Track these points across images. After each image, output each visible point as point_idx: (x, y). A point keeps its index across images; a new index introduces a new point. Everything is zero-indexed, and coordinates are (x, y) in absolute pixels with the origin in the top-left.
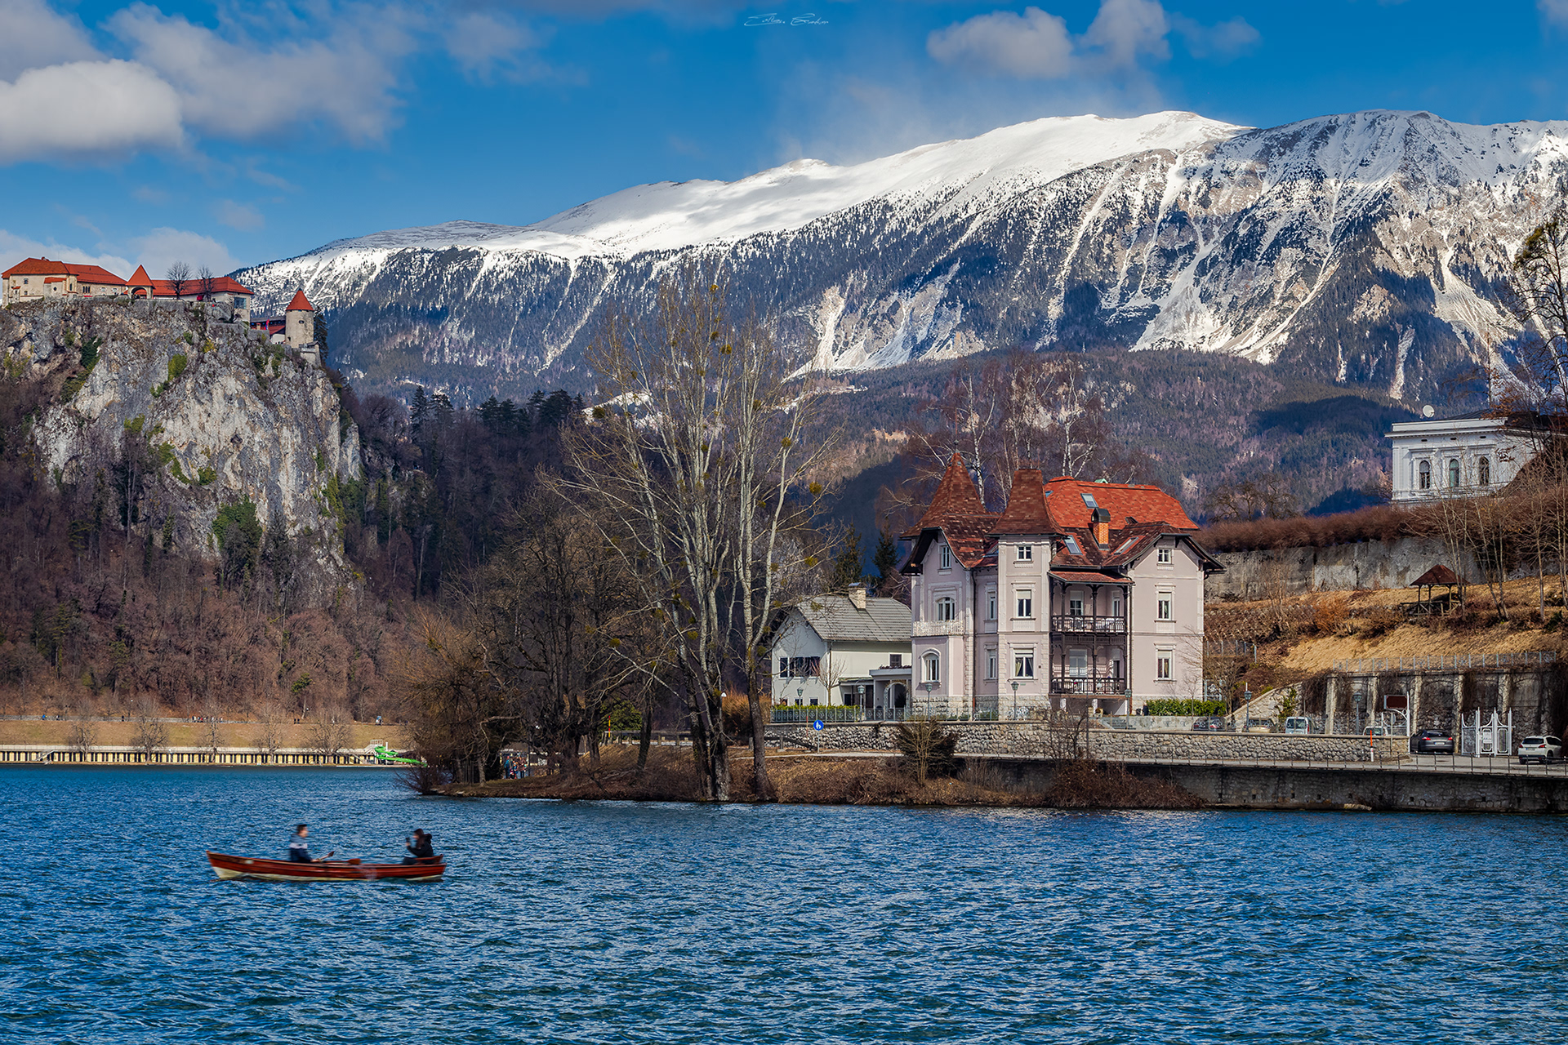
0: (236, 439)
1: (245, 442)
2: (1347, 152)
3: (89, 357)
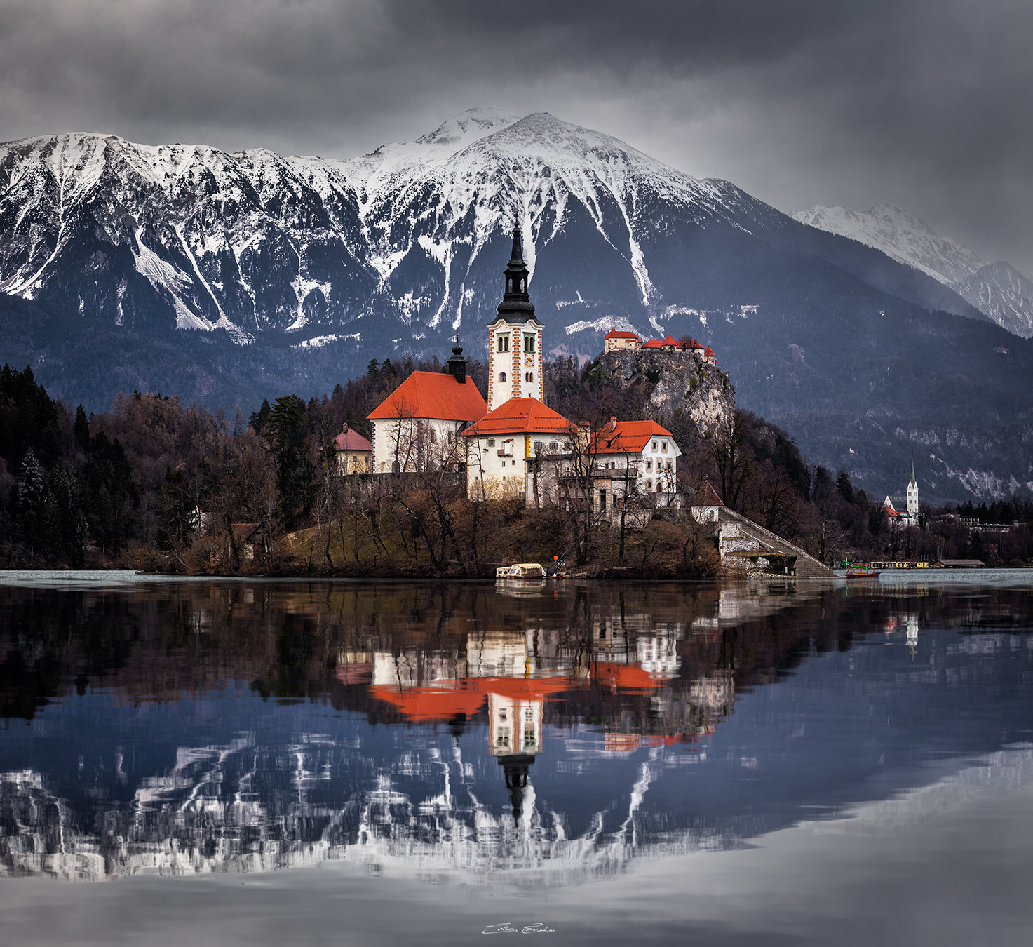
2: (66, 161)
3: (654, 378)
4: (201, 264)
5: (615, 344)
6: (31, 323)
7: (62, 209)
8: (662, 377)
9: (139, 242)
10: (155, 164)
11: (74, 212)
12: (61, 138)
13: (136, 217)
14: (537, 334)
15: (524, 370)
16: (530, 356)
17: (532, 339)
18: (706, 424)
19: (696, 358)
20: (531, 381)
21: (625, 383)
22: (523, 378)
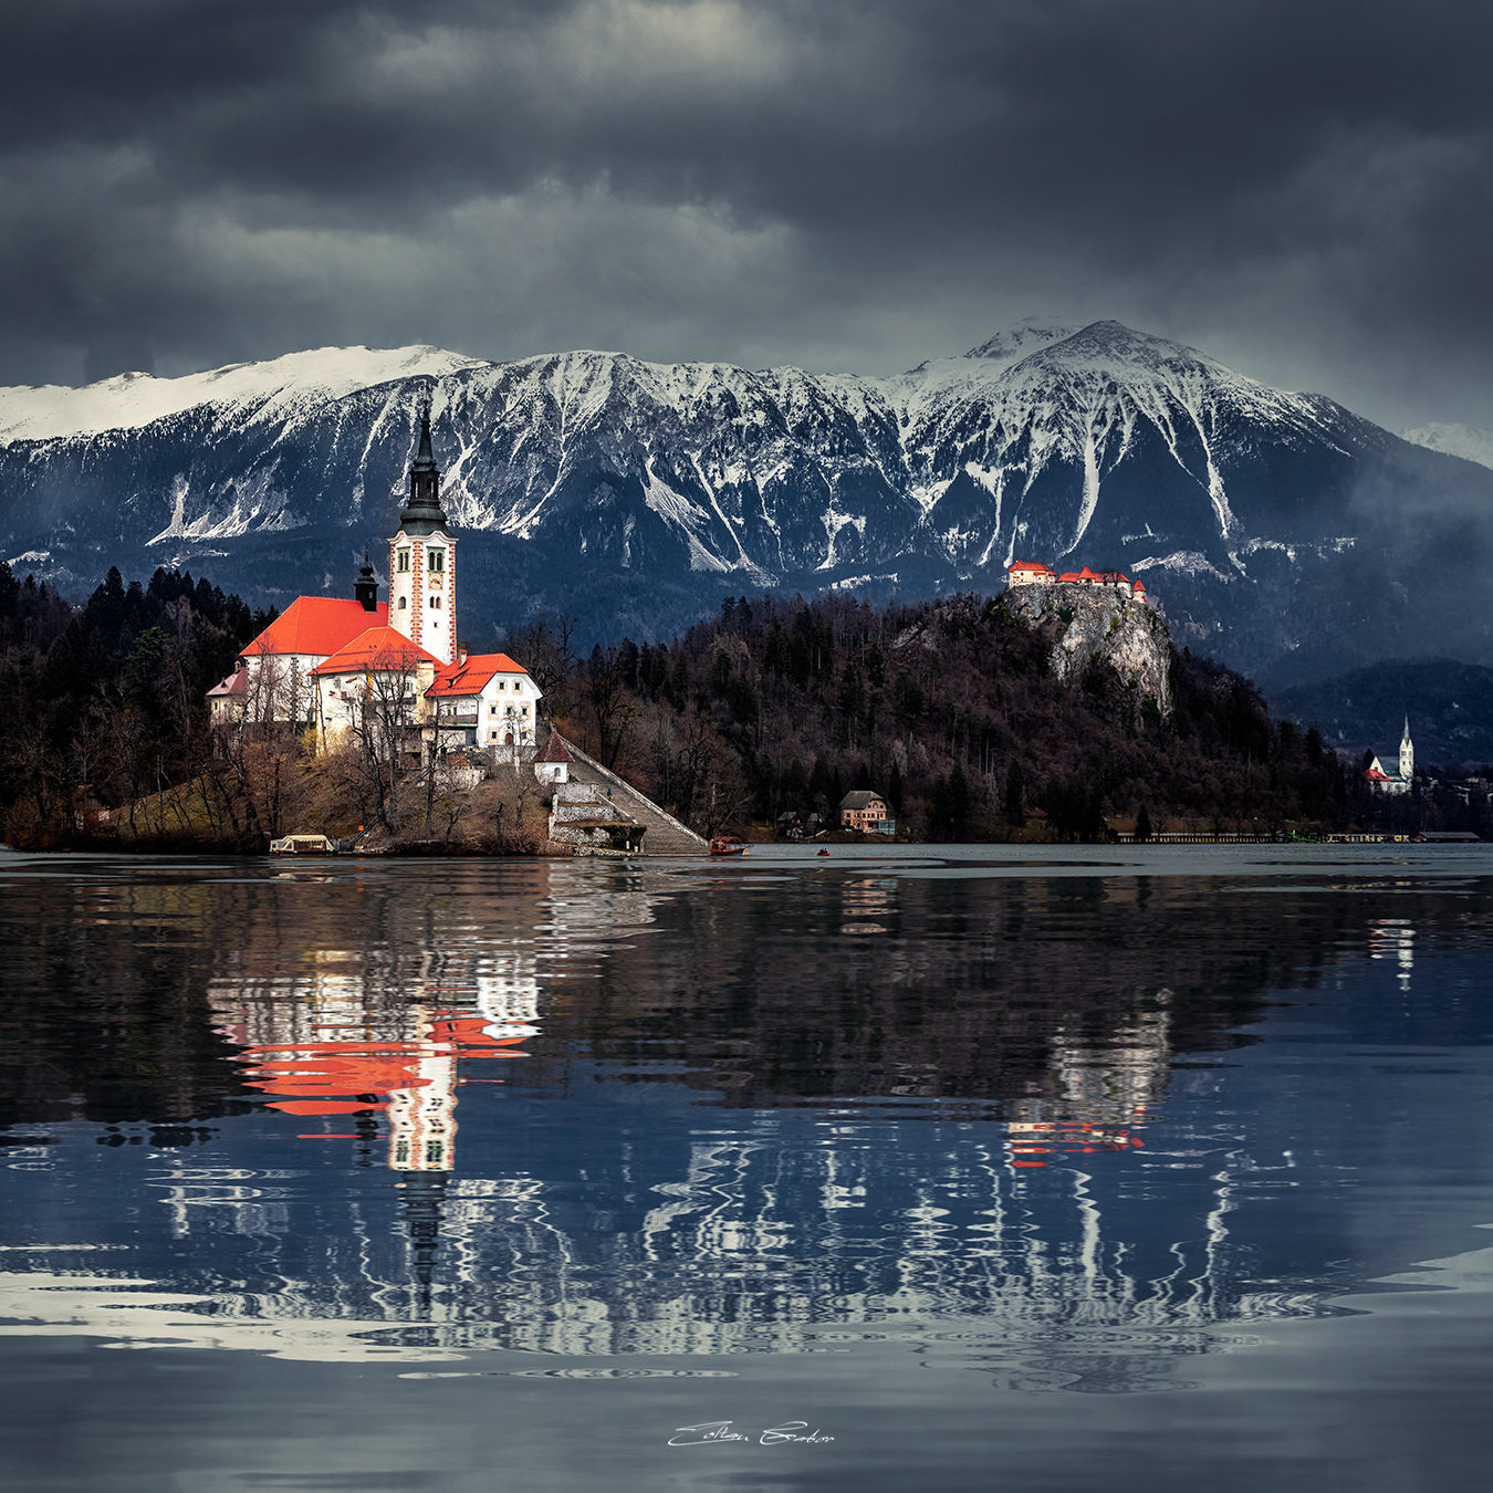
0: (1145, 664)
1: (1149, 665)
2: (568, 382)
3: (1067, 617)
4: (719, 497)
5: (1021, 577)
6: (525, 565)
7: (564, 437)
8: (1076, 616)
9: (650, 473)
10: (668, 385)
11: (577, 440)
12: (563, 357)
13: (647, 445)
14: (448, 549)
15: (427, 595)
16: (437, 577)
17: (440, 555)
18: (1130, 671)
19: (1118, 594)
20: (438, 607)
21: (1032, 623)
22: (426, 603)
